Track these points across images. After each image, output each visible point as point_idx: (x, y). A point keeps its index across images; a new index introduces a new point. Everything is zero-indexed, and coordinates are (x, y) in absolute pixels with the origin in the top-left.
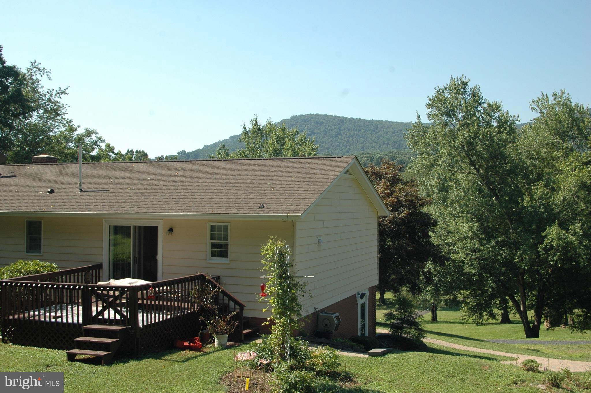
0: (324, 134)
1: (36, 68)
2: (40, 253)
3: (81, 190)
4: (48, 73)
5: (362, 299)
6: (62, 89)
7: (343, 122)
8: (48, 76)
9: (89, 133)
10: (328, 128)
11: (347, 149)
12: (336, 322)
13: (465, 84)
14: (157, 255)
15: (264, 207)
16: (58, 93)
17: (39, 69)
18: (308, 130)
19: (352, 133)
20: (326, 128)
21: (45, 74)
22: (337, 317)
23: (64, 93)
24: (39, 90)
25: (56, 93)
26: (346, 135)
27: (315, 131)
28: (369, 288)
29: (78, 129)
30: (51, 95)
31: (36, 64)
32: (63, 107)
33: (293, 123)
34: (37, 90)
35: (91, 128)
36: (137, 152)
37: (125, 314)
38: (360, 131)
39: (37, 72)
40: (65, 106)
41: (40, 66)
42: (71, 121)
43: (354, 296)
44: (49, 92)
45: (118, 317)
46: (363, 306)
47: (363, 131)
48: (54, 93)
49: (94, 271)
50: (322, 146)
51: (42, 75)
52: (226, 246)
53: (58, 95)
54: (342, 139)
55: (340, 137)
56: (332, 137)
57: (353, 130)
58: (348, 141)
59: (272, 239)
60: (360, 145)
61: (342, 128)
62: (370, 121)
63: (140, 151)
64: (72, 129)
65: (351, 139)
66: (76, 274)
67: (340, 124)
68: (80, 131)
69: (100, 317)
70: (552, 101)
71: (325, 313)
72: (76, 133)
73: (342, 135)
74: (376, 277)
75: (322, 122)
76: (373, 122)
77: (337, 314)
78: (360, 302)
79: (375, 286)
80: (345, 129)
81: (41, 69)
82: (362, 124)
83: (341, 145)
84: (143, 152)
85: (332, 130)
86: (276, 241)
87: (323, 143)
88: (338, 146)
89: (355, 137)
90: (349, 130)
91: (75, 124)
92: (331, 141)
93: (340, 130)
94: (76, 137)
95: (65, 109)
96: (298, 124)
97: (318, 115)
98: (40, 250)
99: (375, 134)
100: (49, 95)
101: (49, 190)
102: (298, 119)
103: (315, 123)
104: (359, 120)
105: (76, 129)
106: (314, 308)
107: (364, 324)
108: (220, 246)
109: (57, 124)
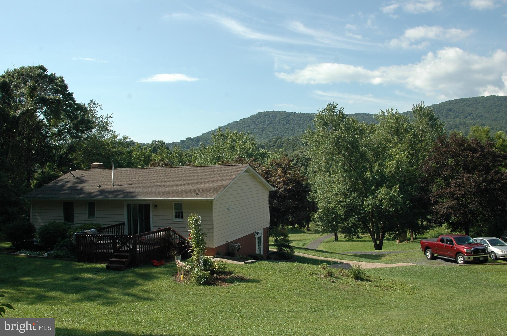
0: (279, 123)
1: (94, 103)
2: (95, 217)
3: (114, 186)
4: (100, 106)
5: (257, 235)
6: (109, 115)
7: (290, 115)
8: (100, 107)
9: (125, 138)
10: (281, 119)
11: (293, 132)
12: (237, 248)
13: (335, 107)
14: (150, 218)
15: (198, 194)
16: (106, 117)
17: (95, 104)
18: (268, 121)
19: (296, 122)
20: (279, 119)
21: (99, 107)
22: (239, 245)
23: (110, 117)
24: (96, 116)
25: (105, 117)
26: (292, 123)
27: (273, 121)
28: (263, 229)
29: (119, 136)
30: (103, 118)
31: (93, 101)
32: (110, 124)
33: (258, 117)
34: (95, 115)
35: (126, 135)
36: (158, 141)
37: (131, 247)
38: (301, 120)
39: (94, 106)
40: (111, 123)
41: (95, 102)
42: (114, 132)
43: (253, 234)
44: (101, 117)
45: (128, 249)
46: (259, 238)
47: (302, 120)
48: (104, 117)
49: (121, 226)
50: (277, 131)
51: (97, 107)
52: (182, 213)
53: (107, 118)
54: (289, 126)
55: (288, 125)
56: (283, 125)
57: (297, 120)
58: (293, 127)
59: (192, 214)
60: (301, 130)
61: (289, 119)
62: (307, 114)
63: (160, 141)
64: (116, 137)
65: (295, 126)
66: (113, 228)
67: (287, 117)
68: (120, 137)
69: (121, 249)
70: (394, 112)
71: (233, 243)
72: (118, 138)
73: (289, 123)
74: (269, 222)
75: (277, 116)
76: (309, 115)
77: (239, 244)
78: (257, 236)
79: (268, 227)
80: (291, 120)
81: (96, 104)
82: (302, 116)
83: (289, 130)
84: (162, 141)
85: (283, 121)
86: (194, 214)
87: (278, 129)
88: (287, 130)
89: (298, 125)
90: (294, 120)
91: (117, 133)
92: (283, 127)
93: (288, 121)
94: (118, 140)
95: (111, 124)
96: (262, 117)
97: (274, 111)
98: (95, 216)
99: (310, 122)
100: (102, 118)
101: (98, 186)
102: (261, 114)
103: (273, 116)
104: (300, 114)
105: (118, 136)
106: (226, 241)
107: (260, 248)
108: (179, 213)
109: (106, 133)
